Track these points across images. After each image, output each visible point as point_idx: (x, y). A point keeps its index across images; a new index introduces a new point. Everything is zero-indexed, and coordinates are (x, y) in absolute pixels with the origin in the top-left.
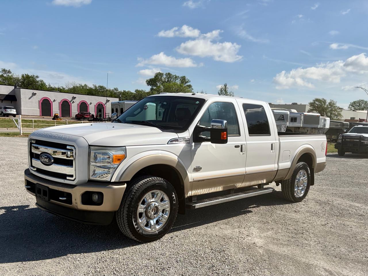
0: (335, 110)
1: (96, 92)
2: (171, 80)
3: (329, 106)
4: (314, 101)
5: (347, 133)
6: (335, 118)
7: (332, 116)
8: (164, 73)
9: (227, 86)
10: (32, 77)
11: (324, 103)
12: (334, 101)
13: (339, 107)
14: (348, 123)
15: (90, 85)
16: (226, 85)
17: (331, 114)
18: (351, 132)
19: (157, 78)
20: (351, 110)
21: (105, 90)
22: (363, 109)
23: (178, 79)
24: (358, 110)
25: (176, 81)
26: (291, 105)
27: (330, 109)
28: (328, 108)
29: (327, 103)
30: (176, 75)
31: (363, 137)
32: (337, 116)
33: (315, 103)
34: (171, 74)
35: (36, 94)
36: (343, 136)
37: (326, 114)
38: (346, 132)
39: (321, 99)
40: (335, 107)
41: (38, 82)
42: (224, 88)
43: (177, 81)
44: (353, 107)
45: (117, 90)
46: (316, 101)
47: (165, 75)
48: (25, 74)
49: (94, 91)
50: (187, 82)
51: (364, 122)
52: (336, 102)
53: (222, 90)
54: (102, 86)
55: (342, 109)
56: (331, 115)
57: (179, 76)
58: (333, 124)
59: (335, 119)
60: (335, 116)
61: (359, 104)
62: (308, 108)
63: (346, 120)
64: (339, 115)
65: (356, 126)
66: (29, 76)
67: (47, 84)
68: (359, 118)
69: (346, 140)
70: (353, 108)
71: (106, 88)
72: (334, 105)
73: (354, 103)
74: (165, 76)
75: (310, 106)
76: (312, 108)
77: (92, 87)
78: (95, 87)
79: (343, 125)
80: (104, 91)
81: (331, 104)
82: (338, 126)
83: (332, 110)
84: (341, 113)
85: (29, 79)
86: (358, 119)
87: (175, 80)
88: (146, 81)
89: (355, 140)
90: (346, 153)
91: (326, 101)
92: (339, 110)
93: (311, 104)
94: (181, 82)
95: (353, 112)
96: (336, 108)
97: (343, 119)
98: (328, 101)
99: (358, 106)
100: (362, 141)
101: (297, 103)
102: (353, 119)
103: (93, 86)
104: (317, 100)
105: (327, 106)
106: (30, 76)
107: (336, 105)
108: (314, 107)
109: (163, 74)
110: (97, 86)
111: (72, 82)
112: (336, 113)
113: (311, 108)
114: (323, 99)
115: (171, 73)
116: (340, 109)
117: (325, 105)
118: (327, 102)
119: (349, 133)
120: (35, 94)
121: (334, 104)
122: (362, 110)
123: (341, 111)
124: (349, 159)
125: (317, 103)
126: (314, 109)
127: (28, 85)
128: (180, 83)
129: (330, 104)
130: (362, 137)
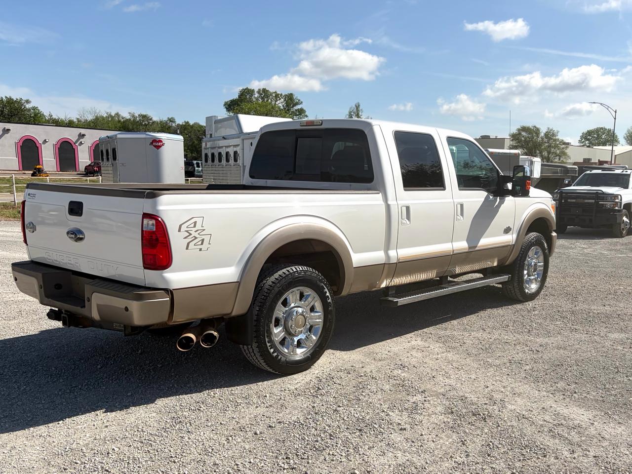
0: (556, 146)
1: (135, 126)
2: (267, 101)
3: (546, 140)
4: (519, 130)
5: (571, 186)
6: (557, 160)
7: (551, 156)
8: (256, 90)
9: (361, 108)
10: (19, 102)
11: (536, 133)
12: (554, 130)
13: (563, 140)
14: (576, 167)
15: (125, 114)
16: (359, 106)
17: (549, 153)
18: (578, 184)
19: (243, 98)
20: (583, 146)
21: (151, 121)
22: (604, 144)
23: (280, 99)
24: (595, 146)
25: (277, 103)
26: (480, 139)
27: (547, 144)
28: (543, 142)
29: (542, 134)
30: (276, 92)
31: (603, 193)
32: (560, 157)
33: (520, 134)
34: (268, 91)
35: (10, 130)
36: (561, 193)
37: (541, 153)
38: (569, 185)
39: (531, 127)
40: (555, 140)
41: (29, 110)
42: (355, 110)
43: (279, 102)
44: (588, 140)
45: (172, 122)
46: (522, 130)
47: (259, 92)
48: (6, 97)
49: (130, 124)
50: (297, 104)
51: (606, 166)
52: (558, 132)
53: (352, 113)
54: (145, 114)
55: (568, 144)
56: (548, 155)
57: (281, 94)
58: (548, 170)
59: (556, 162)
60: (556, 156)
61: (598, 135)
62: (508, 143)
63: (575, 164)
64: (564, 154)
65: (588, 172)
66: (12, 100)
67: (46, 114)
68: (599, 160)
69: (569, 200)
70: (587, 142)
71: (152, 118)
72: (554, 138)
73: (590, 133)
74: (257, 95)
75: (512, 141)
76: (516, 145)
77: (128, 117)
78: (133, 116)
79: (566, 170)
80: (148, 124)
81: (550, 135)
82: (557, 173)
83: (550, 146)
84: (566, 151)
85: (12, 105)
86: (597, 161)
87: (276, 101)
88: (225, 105)
89: (586, 201)
90: (568, 227)
91: (539, 131)
92: (563, 146)
93: (514, 137)
94: (286, 103)
95: (588, 148)
96: (558, 143)
97: (569, 161)
98: (543, 131)
99: (596, 139)
100: (600, 203)
101: (489, 136)
102: (587, 161)
103: (129, 114)
104: (524, 129)
105: (542, 138)
106: (15, 99)
107: (557, 137)
108: (519, 141)
109: (253, 91)
110: (137, 115)
111: (90, 109)
112: (558, 152)
113: (514, 144)
114: (535, 127)
115: (267, 89)
116: (565, 143)
117: (538, 137)
118: (541, 131)
119: (574, 186)
120: (8, 130)
121: (553, 135)
122: (603, 146)
123: (567, 147)
124: (574, 241)
125: (524, 134)
126: (518, 146)
127: (12, 116)
128: (283, 106)
129: (546, 135)
130: (600, 194)
